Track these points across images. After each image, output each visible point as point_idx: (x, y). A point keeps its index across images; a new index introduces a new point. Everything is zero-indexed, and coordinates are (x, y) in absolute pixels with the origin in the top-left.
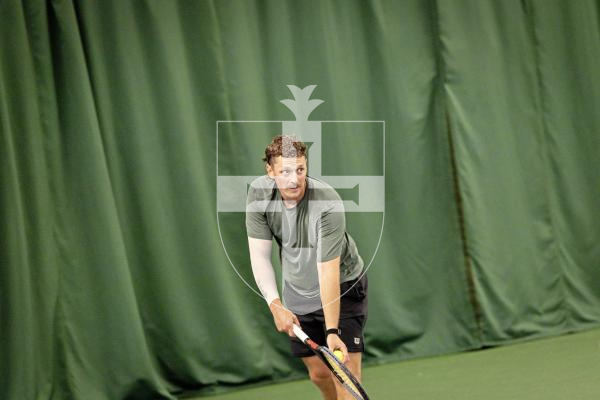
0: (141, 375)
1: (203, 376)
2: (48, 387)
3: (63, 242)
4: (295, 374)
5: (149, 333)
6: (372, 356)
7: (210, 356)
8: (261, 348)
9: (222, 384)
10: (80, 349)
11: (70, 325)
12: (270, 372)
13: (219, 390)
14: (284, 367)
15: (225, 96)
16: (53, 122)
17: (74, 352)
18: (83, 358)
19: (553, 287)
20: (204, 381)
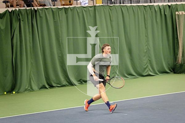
0: (44, 84)
1: (54, 85)
2: (28, 85)
3: (32, 61)
4: (69, 85)
5: (46, 77)
6: (83, 83)
7: (55, 82)
8: (64, 80)
9: (57, 86)
10: (34, 79)
11: (32, 75)
12: (65, 85)
13: (57, 87)
14: (68, 84)
15: (61, 39)
16: (31, 41)
17: (33, 80)
18: (34, 81)
19: (113, 73)
20: (54, 86)
